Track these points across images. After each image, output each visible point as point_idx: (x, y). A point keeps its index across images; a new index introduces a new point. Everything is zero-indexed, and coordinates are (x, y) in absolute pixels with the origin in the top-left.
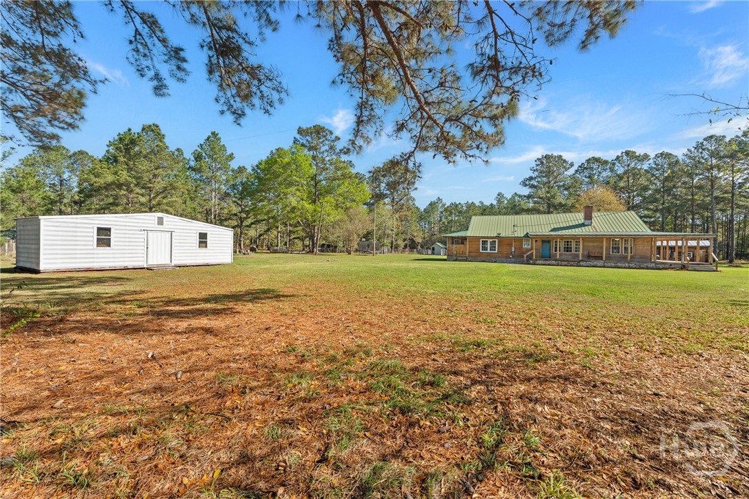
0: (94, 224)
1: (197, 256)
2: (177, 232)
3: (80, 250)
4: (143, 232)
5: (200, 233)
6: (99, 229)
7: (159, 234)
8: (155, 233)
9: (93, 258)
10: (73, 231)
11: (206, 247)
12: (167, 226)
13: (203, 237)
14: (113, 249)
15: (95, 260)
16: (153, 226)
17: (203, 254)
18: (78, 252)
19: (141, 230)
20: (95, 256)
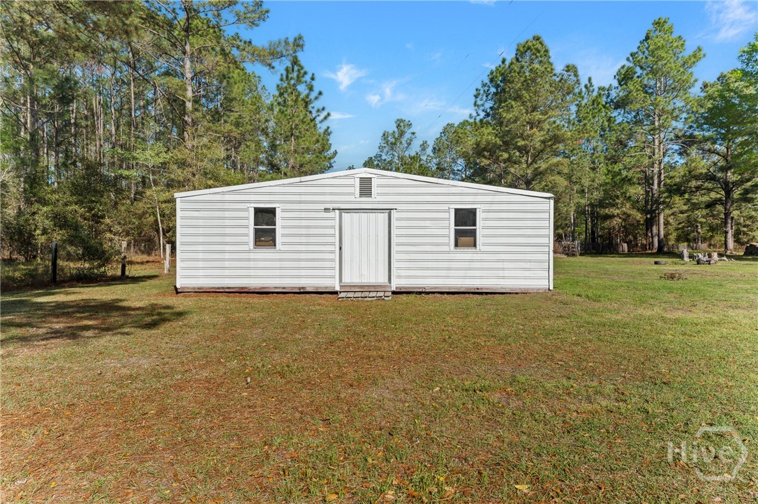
0: (249, 202)
1: (449, 269)
2: (403, 211)
3: (230, 252)
4: (331, 214)
5: (457, 211)
6: (258, 211)
7: (364, 216)
8: (355, 216)
9: (249, 268)
10: (219, 218)
11: (475, 245)
12: (379, 198)
13: (465, 219)
14: (281, 252)
15: (252, 272)
16: (351, 198)
17: (467, 265)
18: (227, 256)
19: (326, 210)
20: (252, 264)
